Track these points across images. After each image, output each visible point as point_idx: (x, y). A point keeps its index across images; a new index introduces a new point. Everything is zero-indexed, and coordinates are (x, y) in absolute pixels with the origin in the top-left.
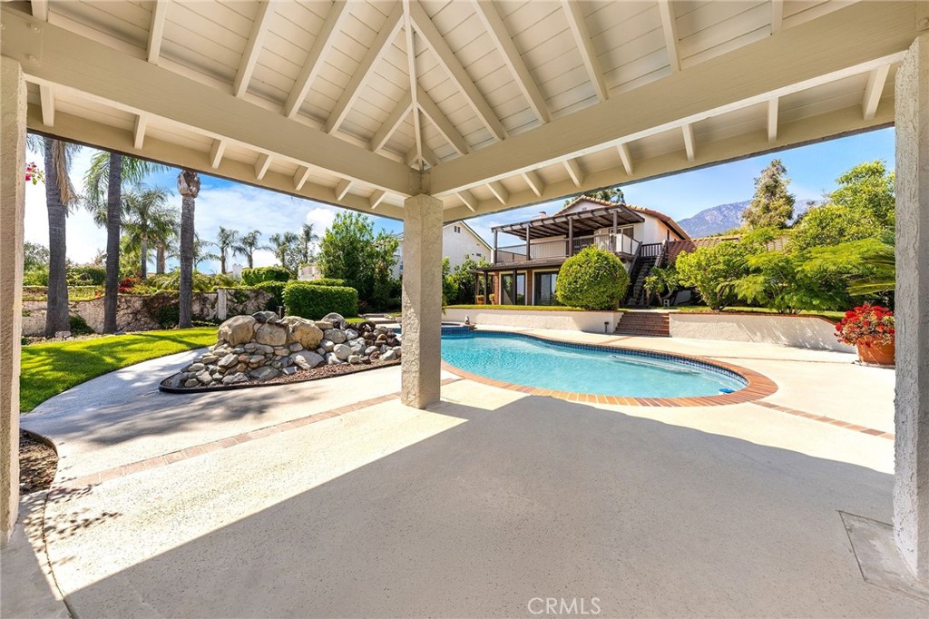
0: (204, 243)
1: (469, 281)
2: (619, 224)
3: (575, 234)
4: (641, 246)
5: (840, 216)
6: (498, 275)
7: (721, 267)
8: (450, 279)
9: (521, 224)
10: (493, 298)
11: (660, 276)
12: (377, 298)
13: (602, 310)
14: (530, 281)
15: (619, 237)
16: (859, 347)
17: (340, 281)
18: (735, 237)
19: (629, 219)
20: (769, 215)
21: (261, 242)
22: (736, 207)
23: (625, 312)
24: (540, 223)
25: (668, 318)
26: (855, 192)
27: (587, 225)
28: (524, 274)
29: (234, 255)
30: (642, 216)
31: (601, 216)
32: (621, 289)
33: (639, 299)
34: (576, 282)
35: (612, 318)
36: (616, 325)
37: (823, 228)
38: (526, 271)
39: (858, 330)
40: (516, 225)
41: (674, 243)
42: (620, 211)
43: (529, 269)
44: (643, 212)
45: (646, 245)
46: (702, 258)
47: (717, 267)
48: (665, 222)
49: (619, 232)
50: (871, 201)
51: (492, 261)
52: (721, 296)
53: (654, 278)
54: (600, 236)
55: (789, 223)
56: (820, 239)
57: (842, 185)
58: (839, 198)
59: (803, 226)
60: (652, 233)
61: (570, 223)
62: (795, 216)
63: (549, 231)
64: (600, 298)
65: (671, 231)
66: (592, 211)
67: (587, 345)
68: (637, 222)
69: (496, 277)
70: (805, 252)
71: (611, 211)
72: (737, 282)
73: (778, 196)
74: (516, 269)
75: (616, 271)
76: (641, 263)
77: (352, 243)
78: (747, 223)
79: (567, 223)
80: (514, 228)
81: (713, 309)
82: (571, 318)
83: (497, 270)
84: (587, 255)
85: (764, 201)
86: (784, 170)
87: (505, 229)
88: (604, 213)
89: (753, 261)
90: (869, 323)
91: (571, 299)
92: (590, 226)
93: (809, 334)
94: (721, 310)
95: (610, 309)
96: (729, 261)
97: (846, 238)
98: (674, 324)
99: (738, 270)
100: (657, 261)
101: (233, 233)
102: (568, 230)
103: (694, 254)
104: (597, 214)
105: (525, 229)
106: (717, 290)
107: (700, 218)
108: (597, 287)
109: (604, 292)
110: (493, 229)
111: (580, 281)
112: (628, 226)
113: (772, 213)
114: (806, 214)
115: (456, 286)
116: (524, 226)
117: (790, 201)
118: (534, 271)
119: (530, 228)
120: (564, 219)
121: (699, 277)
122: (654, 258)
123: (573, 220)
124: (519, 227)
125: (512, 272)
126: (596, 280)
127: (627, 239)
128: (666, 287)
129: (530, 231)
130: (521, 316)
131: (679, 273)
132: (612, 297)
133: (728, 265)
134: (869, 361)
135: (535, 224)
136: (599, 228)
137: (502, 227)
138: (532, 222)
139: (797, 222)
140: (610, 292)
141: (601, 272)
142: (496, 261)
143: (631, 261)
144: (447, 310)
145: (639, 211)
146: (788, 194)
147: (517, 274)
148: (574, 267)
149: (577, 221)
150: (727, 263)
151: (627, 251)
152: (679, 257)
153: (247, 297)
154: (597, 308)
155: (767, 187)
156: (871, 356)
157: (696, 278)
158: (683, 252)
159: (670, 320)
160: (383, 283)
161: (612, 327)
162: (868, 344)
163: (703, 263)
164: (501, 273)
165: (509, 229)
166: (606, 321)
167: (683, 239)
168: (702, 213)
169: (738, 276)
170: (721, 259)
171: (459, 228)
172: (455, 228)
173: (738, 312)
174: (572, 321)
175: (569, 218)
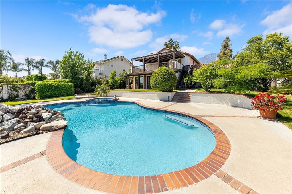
0: (20, 64)
1: (125, 79)
2: (176, 58)
3: (161, 61)
4: (184, 66)
5: (248, 55)
6: (134, 77)
7: (208, 74)
8: (116, 79)
9: (142, 57)
10: (132, 86)
11: (189, 78)
12: (85, 87)
13: (167, 91)
14: (145, 79)
15: (175, 62)
16: (260, 111)
17: (68, 80)
18: (215, 63)
19: (179, 56)
20: (225, 56)
21: (45, 63)
22: (215, 54)
23: (176, 92)
24: (148, 57)
25: (190, 94)
26: (253, 46)
27: (165, 58)
28: (143, 77)
29: (33, 69)
30: (184, 55)
31: (169, 55)
32: (174, 83)
33: (182, 86)
34: (157, 80)
35: (171, 95)
36: (173, 98)
37: (243, 60)
38: (143, 76)
39: (261, 104)
40: (140, 58)
41: (195, 65)
42: (175, 53)
43: (145, 75)
44: (184, 54)
45: (186, 66)
46: (202, 71)
47: (207, 75)
48: (192, 57)
49: (175, 61)
50: (258, 50)
51: (131, 72)
52: (209, 86)
53: (187, 78)
54: (170, 62)
55: (231, 59)
56: (241, 64)
57: (248, 44)
58: (247, 49)
59: (235, 59)
60: (187, 62)
61: (159, 57)
62: (233, 57)
63: (153, 60)
64: (166, 87)
65: (194, 61)
66: (166, 53)
67: (156, 109)
68: (183, 57)
69: (133, 78)
70: (237, 68)
71: (172, 53)
72: (213, 81)
73: (228, 49)
74: (139, 75)
75: (171, 76)
76: (184, 72)
77: (73, 64)
78: (218, 59)
79: (157, 57)
80: (139, 59)
81: (206, 91)
82: (156, 95)
83: (134, 75)
84: (161, 69)
85: (224, 51)
86: (230, 41)
87: (136, 59)
88: (170, 53)
89: (220, 73)
90: (265, 101)
91: (155, 87)
92: (167, 59)
93: (239, 101)
94: (209, 92)
95: (170, 91)
96: (211, 72)
97: (250, 64)
98: (192, 97)
99: (215, 76)
100: (189, 72)
101: (32, 60)
102: (158, 59)
103: (199, 69)
104: (168, 54)
105: (143, 59)
106: (207, 84)
107: (205, 57)
108: (164, 83)
109: (167, 85)
110: (132, 59)
111: (158, 80)
112: (179, 59)
113: (226, 55)
114: (236, 56)
115: (119, 81)
116: (143, 58)
117: (231, 51)
118: (146, 76)
119: (145, 59)
120: (156, 56)
121: (201, 79)
122: (188, 71)
123: (160, 56)
124: (141, 59)
125: (138, 76)
126: (164, 80)
127: (179, 64)
128: (191, 82)
129: (145, 60)
130: (138, 94)
131: (194, 77)
132: (170, 86)
133: (211, 74)
134: (264, 117)
135: (146, 58)
136: (170, 59)
137: (135, 58)
138: (145, 57)
139: (233, 59)
140: (170, 84)
141: (166, 77)
142: (133, 72)
143: (180, 72)
144: (110, 92)
145: (183, 53)
146: (231, 49)
147: (140, 77)
148: (156, 74)
149: (162, 56)
150: (211, 73)
151: (178, 68)
152: (194, 70)
153: (19, 88)
154: (165, 90)
155: (225, 46)
156: (265, 115)
157: (200, 79)
158: (196, 68)
159: (191, 95)
160: (87, 81)
161: (171, 99)
162: (264, 110)
163: (202, 73)
164: (135, 76)
165: (137, 59)
166: (168, 96)
167: (198, 64)
168: (206, 56)
169: (214, 78)
170: (208, 71)
171: (123, 59)
172: (121, 59)
173: (214, 92)
174: (156, 96)
175: (158, 55)
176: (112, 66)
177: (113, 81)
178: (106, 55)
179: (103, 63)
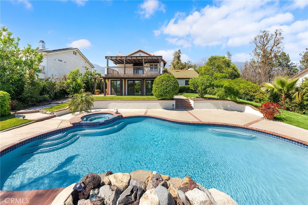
10: (107, 91)
13: (171, 99)
14: (125, 84)
35: (175, 103)
38: (123, 79)
43: (125, 78)
51: (106, 73)
74: (120, 78)
80: (117, 58)
93: (229, 106)
98: (195, 104)
110: (106, 57)
118: (127, 80)
119: (125, 59)
124: (120, 58)
130: (135, 104)
135: (128, 58)
136: (146, 63)
137: (111, 57)
164: (110, 80)
166: (173, 104)
171: (76, 53)
172: (74, 52)
173: (210, 99)
174: (159, 104)
175: (143, 58)
176: (61, 61)
177: (76, 85)
178: (43, 42)
179: (46, 55)
